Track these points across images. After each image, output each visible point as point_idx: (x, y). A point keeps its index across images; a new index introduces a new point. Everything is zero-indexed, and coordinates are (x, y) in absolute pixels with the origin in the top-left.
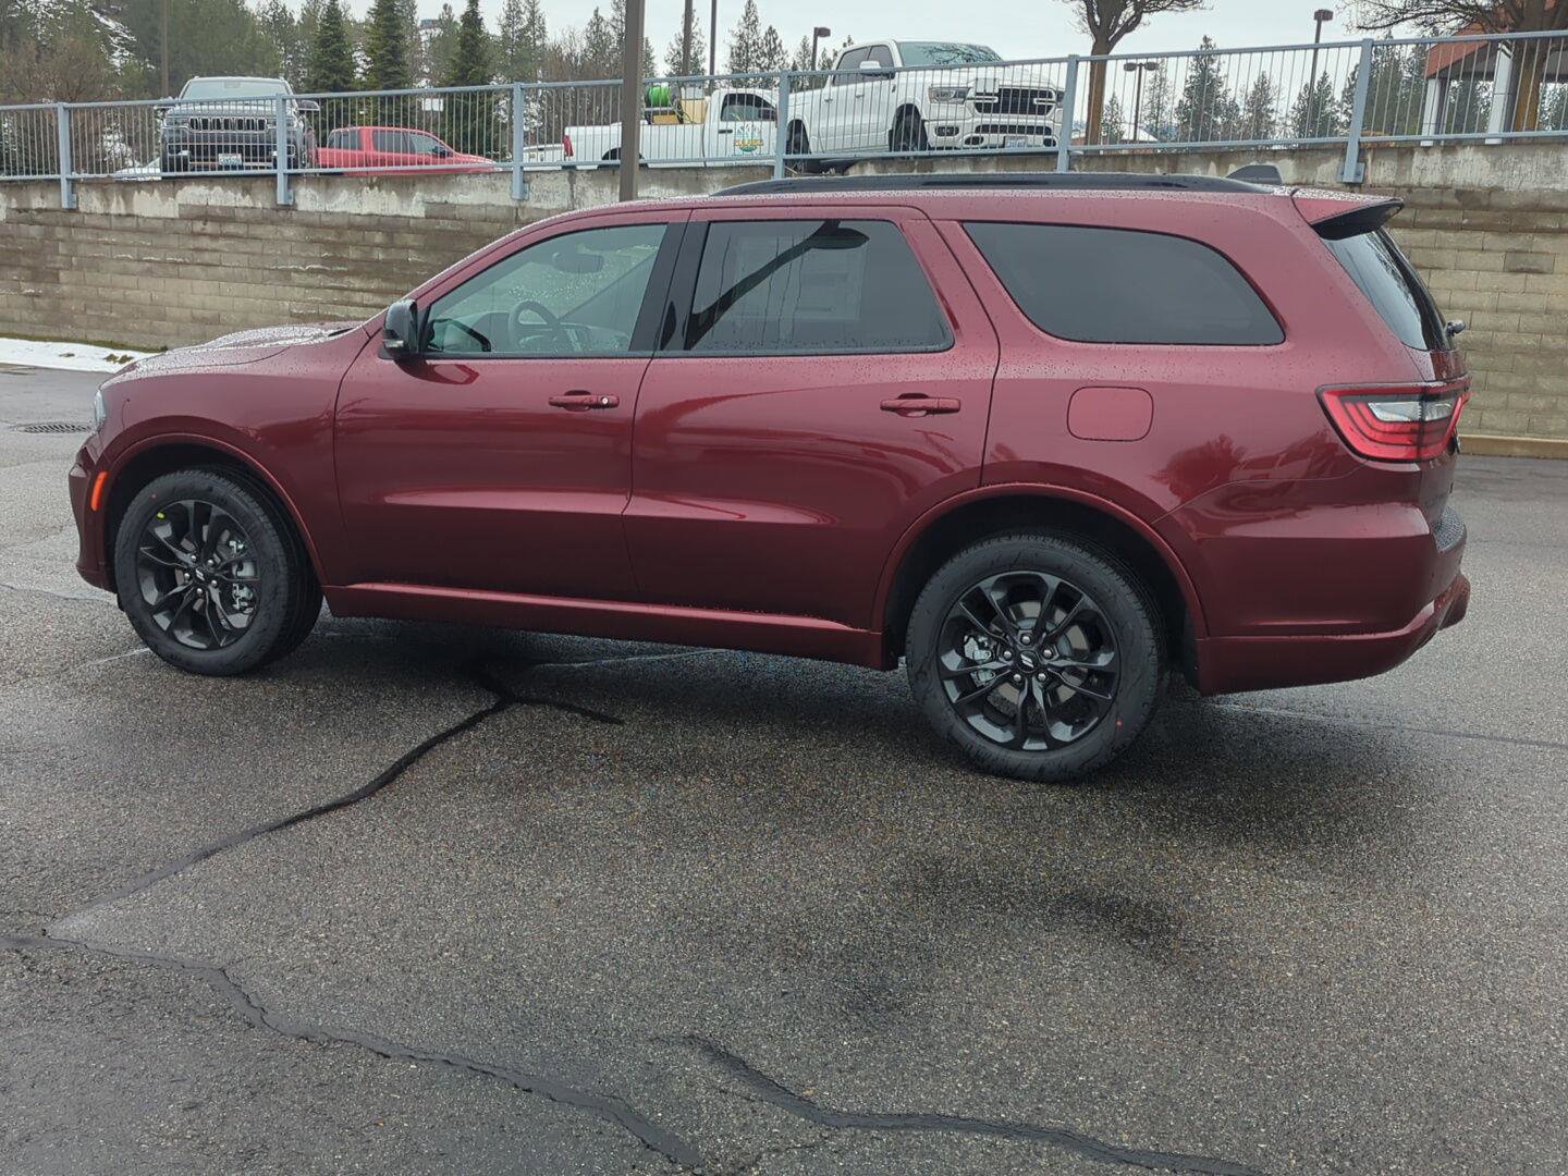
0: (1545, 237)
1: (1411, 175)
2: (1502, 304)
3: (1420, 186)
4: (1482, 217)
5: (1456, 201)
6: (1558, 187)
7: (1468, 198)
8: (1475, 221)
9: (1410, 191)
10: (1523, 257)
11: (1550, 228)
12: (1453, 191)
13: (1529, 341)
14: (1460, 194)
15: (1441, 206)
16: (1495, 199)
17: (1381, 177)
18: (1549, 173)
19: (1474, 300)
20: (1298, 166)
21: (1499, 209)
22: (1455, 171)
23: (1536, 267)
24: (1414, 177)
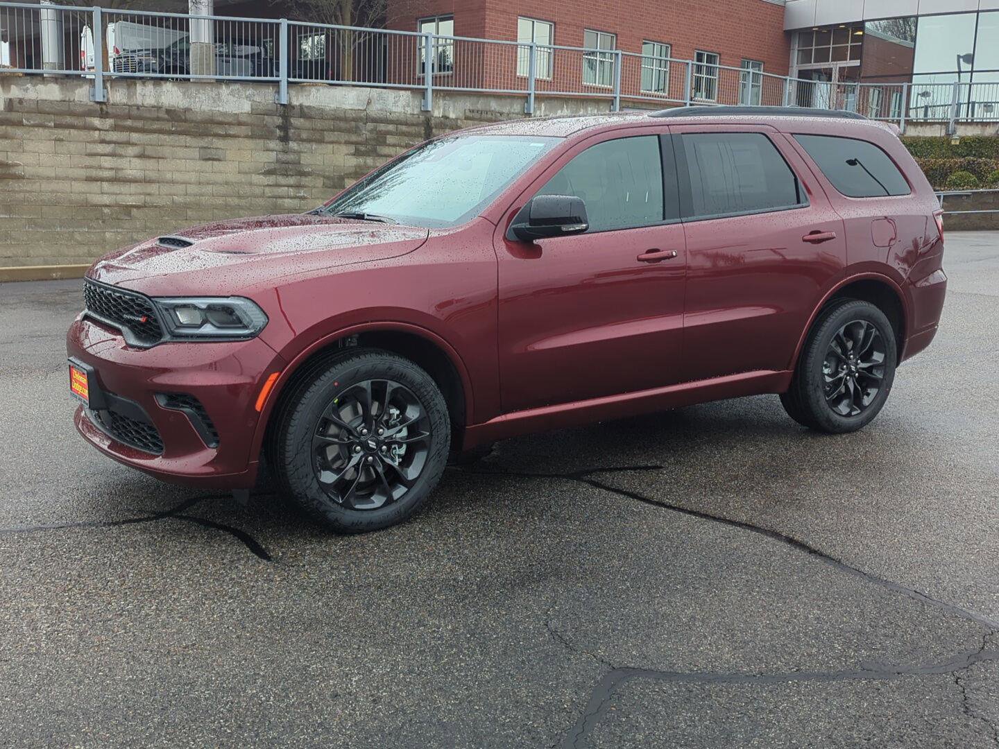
0: (219, 139)
1: (136, 98)
2: (202, 180)
3: (143, 106)
4: (184, 126)
5: (166, 116)
6: (221, 109)
7: (173, 115)
8: (179, 129)
9: (138, 109)
10: (209, 151)
11: (220, 134)
12: (163, 109)
13: (220, 201)
14: (168, 111)
15: (158, 119)
16: (189, 116)
17: (118, 99)
18: (215, 101)
19: (186, 177)
20: (62, 89)
21: (192, 121)
22: (163, 97)
23: (217, 157)
24: (138, 100)
